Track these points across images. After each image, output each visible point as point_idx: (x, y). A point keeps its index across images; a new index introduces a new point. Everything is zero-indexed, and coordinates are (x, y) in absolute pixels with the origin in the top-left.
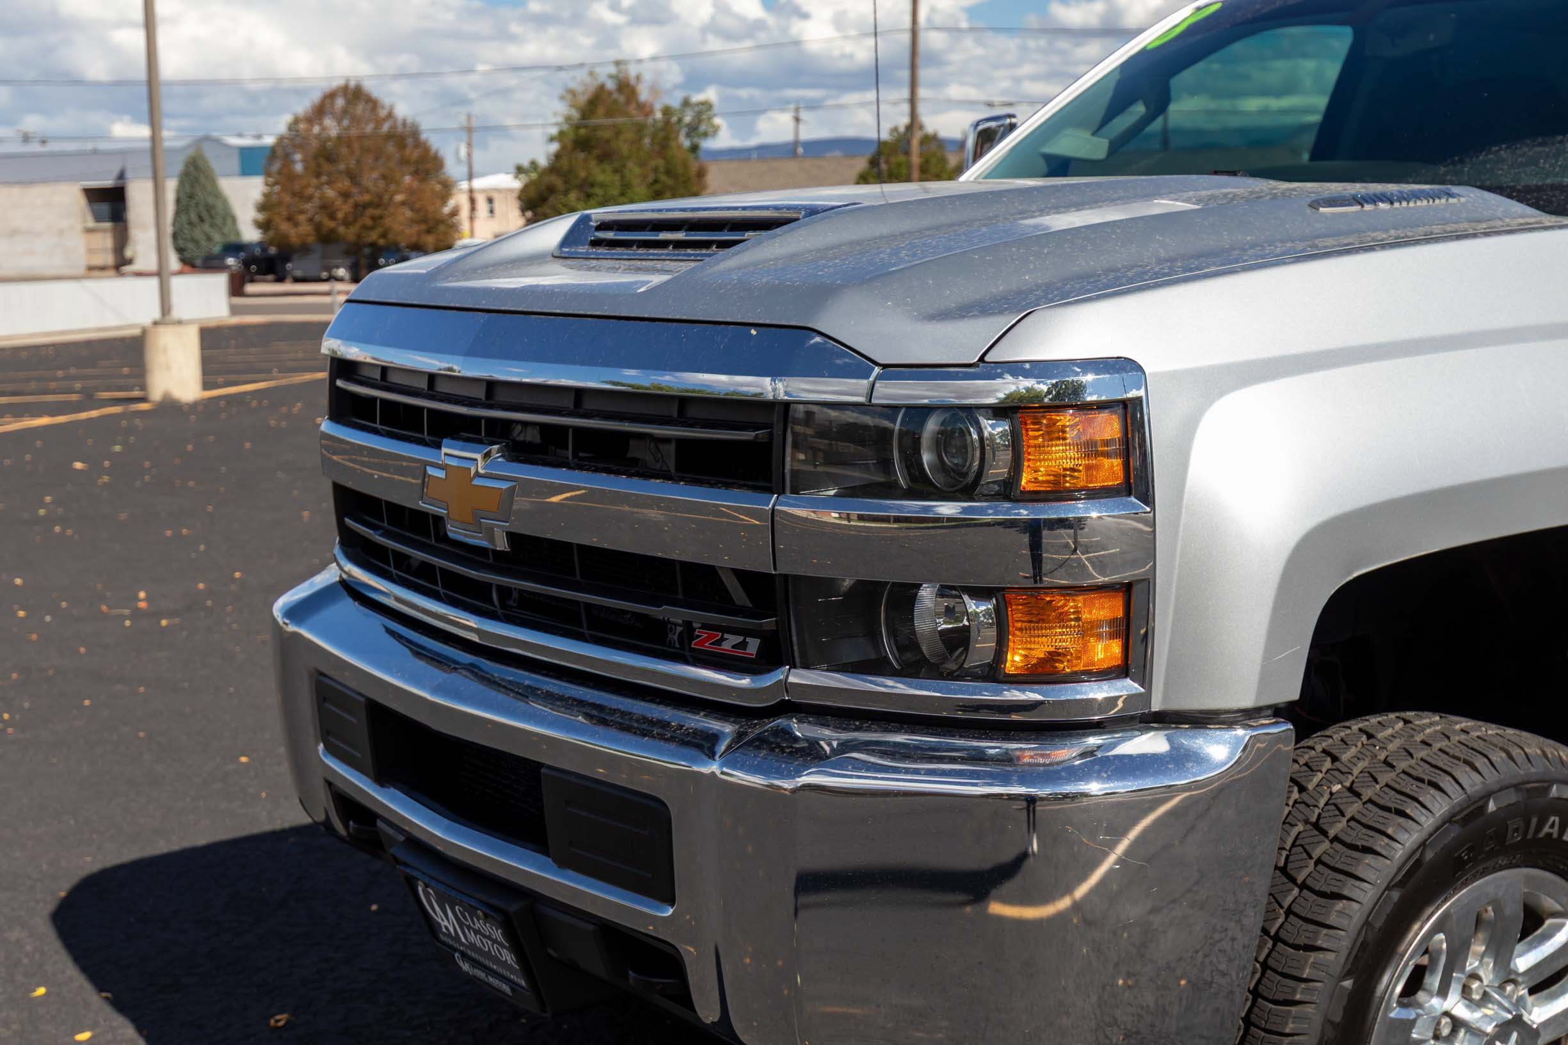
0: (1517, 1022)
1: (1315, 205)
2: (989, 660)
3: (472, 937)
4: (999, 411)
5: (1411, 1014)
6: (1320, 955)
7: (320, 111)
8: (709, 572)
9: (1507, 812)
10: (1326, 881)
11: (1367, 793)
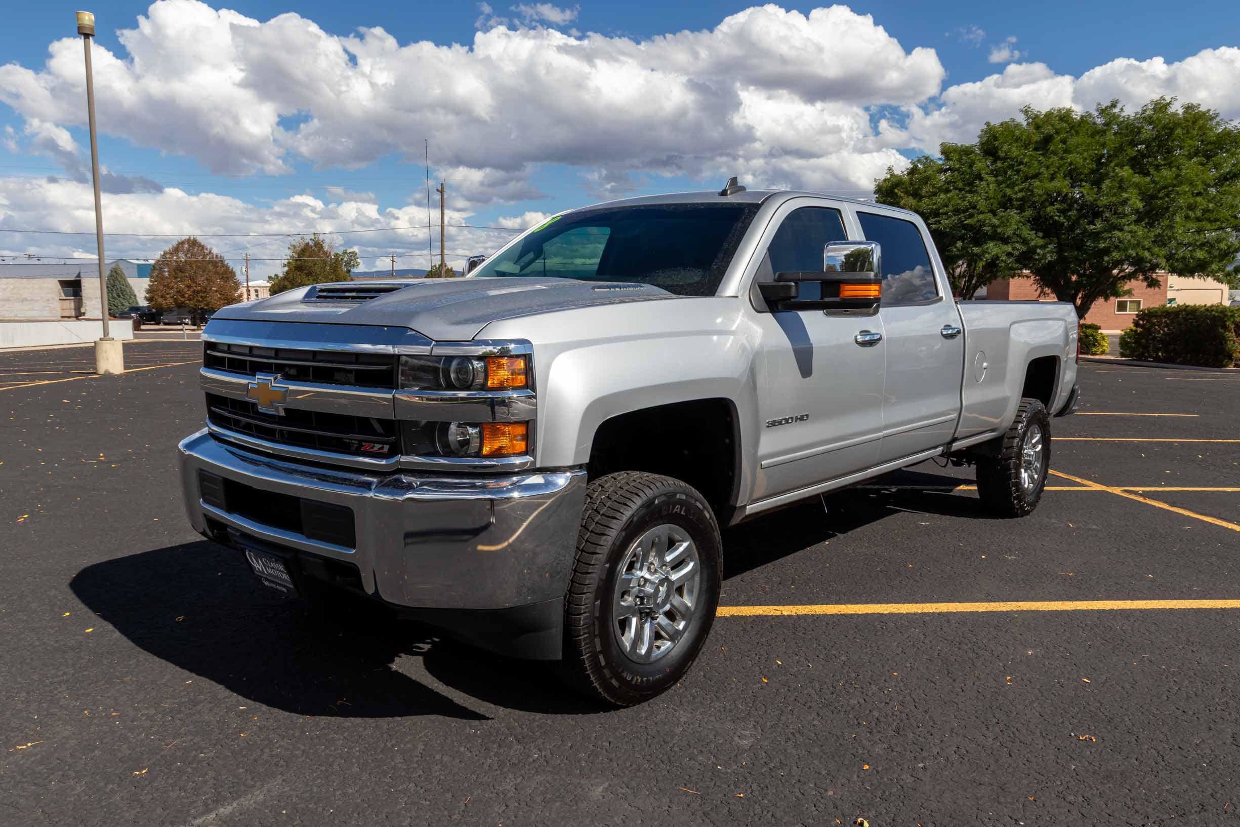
0: (667, 579)
1: (594, 288)
2: (476, 450)
3: (270, 571)
4: (480, 358)
5: (630, 577)
6: (597, 556)
7: (177, 249)
8: (366, 420)
9: (661, 504)
10: (600, 529)
11: (614, 498)
